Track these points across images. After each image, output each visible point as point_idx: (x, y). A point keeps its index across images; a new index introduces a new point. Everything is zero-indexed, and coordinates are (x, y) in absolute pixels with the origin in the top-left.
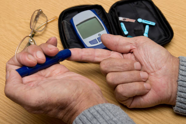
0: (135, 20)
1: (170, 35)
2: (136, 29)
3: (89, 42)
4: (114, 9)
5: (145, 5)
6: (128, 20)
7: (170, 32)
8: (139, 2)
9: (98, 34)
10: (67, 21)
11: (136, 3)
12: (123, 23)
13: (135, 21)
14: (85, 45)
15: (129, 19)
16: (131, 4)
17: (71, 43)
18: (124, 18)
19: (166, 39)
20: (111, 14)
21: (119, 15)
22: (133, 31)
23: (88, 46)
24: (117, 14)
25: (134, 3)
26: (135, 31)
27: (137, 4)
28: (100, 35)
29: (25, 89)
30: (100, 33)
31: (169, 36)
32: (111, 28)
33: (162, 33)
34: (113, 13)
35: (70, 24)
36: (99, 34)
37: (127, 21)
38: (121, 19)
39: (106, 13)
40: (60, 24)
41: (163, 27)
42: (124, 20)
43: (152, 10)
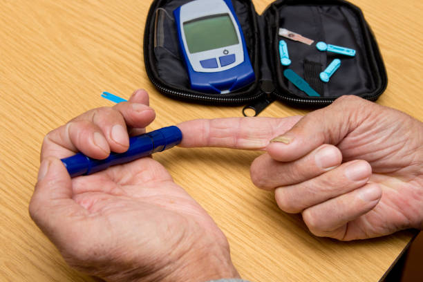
0: (313, 41)
1: (380, 86)
2: (309, 59)
3: (201, 62)
4: (275, 8)
5: (344, 16)
6: (298, 37)
7: (380, 81)
8: (334, 8)
9: (223, 49)
10: (168, 11)
11: (326, 8)
12: (286, 42)
13: (313, 44)
14: (189, 66)
15: (300, 36)
16: (314, 8)
17: (162, 57)
18: (291, 32)
19: (368, 93)
20: (267, 18)
21: (282, 25)
22: (302, 62)
23: (195, 70)
24: (277, 21)
25: (321, 7)
26: (306, 62)
27: (328, 10)
28: (226, 52)
29: (72, 215)
30: (227, 48)
31: (377, 87)
32: (256, 46)
33: (364, 81)
34: (271, 16)
35: (172, 19)
36: (225, 50)
37: (296, 40)
38: (284, 32)
39: (256, 14)
40: (152, 14)
41: (369, 68)
42: (289, 35)
43: (356, 30)
